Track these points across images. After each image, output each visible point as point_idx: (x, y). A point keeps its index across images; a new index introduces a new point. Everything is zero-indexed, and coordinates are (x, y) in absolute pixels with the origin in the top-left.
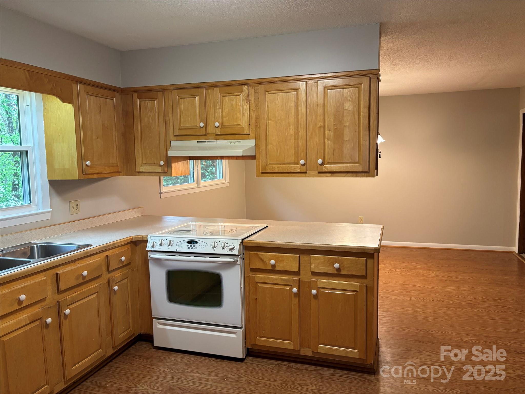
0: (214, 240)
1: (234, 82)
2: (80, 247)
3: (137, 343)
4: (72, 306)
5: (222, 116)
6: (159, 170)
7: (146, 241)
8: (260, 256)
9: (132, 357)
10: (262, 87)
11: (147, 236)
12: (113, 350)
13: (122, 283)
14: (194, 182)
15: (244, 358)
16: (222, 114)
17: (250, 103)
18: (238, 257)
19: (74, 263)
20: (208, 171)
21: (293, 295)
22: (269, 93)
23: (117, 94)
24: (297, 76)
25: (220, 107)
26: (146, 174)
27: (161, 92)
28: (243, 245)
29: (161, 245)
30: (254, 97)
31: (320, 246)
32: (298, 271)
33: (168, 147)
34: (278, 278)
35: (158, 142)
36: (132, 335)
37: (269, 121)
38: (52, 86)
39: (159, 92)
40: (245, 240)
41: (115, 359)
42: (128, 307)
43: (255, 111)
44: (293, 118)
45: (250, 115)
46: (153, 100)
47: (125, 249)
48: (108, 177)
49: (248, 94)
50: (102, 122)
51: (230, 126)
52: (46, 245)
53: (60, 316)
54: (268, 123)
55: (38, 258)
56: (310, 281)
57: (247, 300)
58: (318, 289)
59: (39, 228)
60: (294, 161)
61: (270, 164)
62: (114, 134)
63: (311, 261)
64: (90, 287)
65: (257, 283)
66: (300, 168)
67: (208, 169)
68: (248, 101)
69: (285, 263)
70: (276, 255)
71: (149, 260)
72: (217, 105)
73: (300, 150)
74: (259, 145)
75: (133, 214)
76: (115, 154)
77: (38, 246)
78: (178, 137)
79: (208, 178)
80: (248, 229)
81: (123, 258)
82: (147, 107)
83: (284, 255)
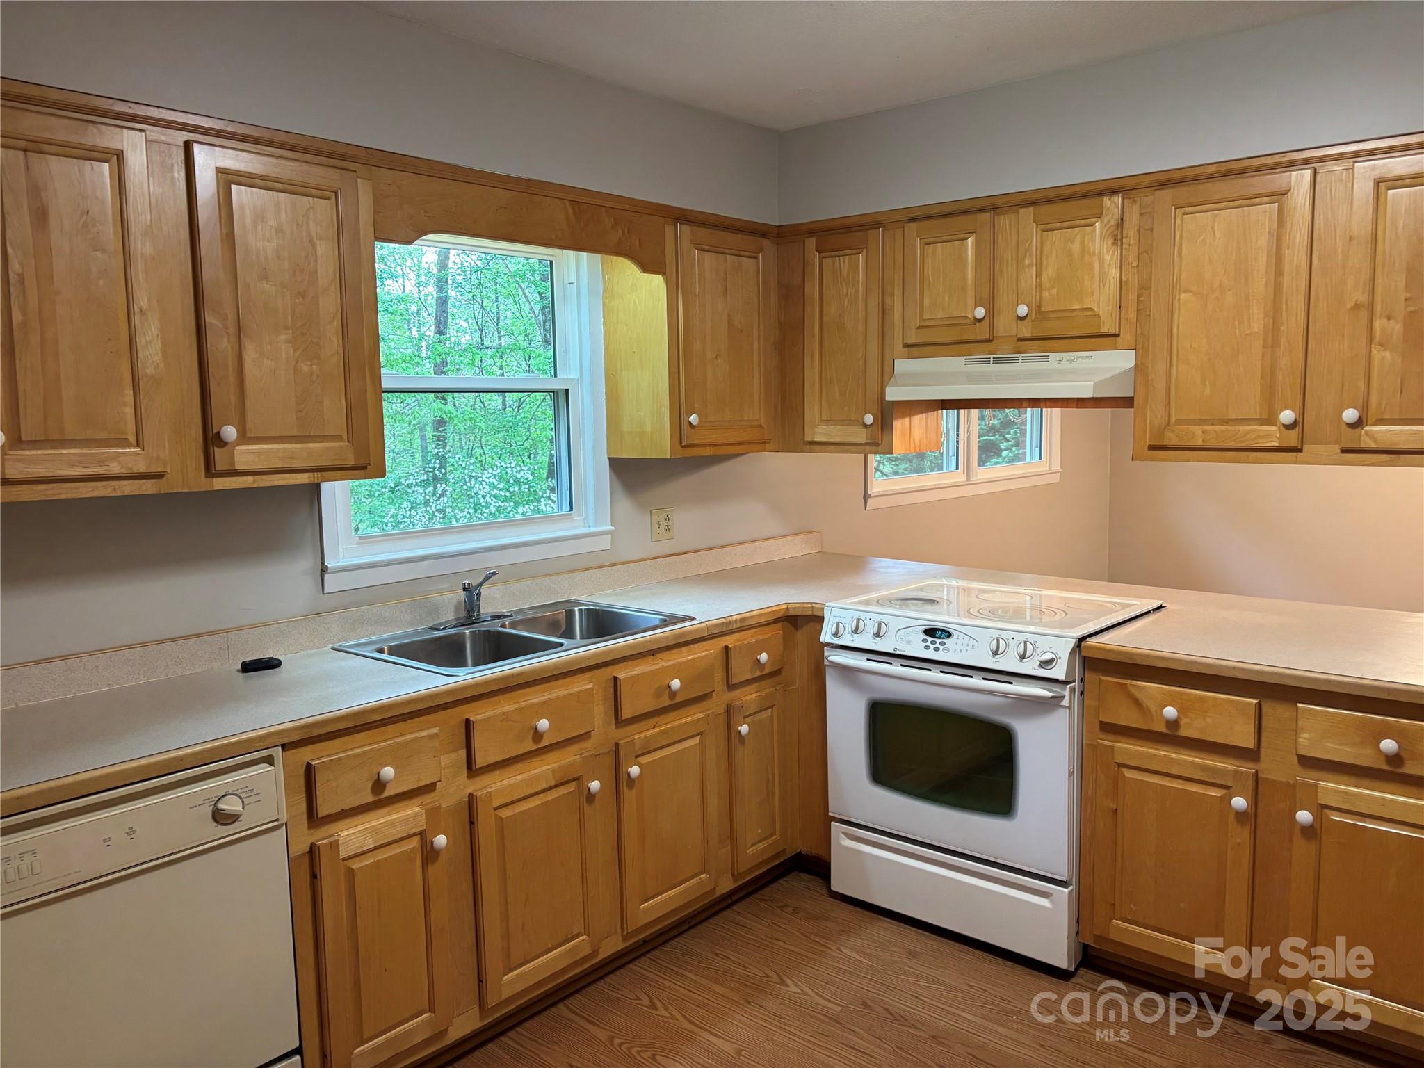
0: (996, 634)
1: (1078, 188)
2: (668, 619)
3: (793, 874)
4: (646, 759)
5: (1040, 286)
6: (861, 436)
7: (820, 620)
8: (1133, 690)
9: (777, 907)
10: (1166, 194)
11: (823, 606)
12: (735, 880)
13: (759, 718)
14: (957, 468)
15: (1073, 970)
16: (1038, 280)
17: (1124, 246)
18: (1066, 687)
19: (651, 657)
20: (1007, 436)
21: (1232, 818)
22: (1187, 211)
23: (766, 243)
24: (1284, 154)
25: (1034, 262)
26: (829, 446)
27: (875, 231)
28: (1083, 654)
29: (855, 631)
30: (1136, 228)
31: (1334, 681)
32: (1252, 747)
33: (886, 375)
34: (1186, 761)
35: (861, 363)
36: (779, 853)
37: (1183, 296)
38: (621, 234)
39: (870, 232)
40: (1088, 640)
41: (739, 905)
42: (771, 780)
43: (1138, 266)
44: (1263, 282)
45: (1123, 280)
46: (855, 254)
47: (770, 635)
48: (736, 453)
49: (1120, 220)
50: (729, 315)
51: (1060, 315)
52: (599, 610)
53: (618, 780)
54: (1179, 299)
55: (581, 639)
56: (1292, 782)
57: (1089, 811)
58: (1320, 809)
59: (586, 569)
60: (1261, 414)
61: (1179, 421)
62: (756, 346)
63: (1300, 723)
64: (685, 720)
65: (1120, 765)
66: (1278, 435)
67: (1007, 430)
68: (1118, 240)
69: (1209, 720)
70: (1182, 693)
71: (827, 669)
72: (1025, 256)
73: (1281, 378)
74: (1148, 367)
75: (794, 548)
76: (756, 396)
77: (582, 609)
78: (914, 349)
79: (1005, 458)
80: (1103, 610)
81: (763, 657)
82: (839, 272)
83: (1209, 697)
